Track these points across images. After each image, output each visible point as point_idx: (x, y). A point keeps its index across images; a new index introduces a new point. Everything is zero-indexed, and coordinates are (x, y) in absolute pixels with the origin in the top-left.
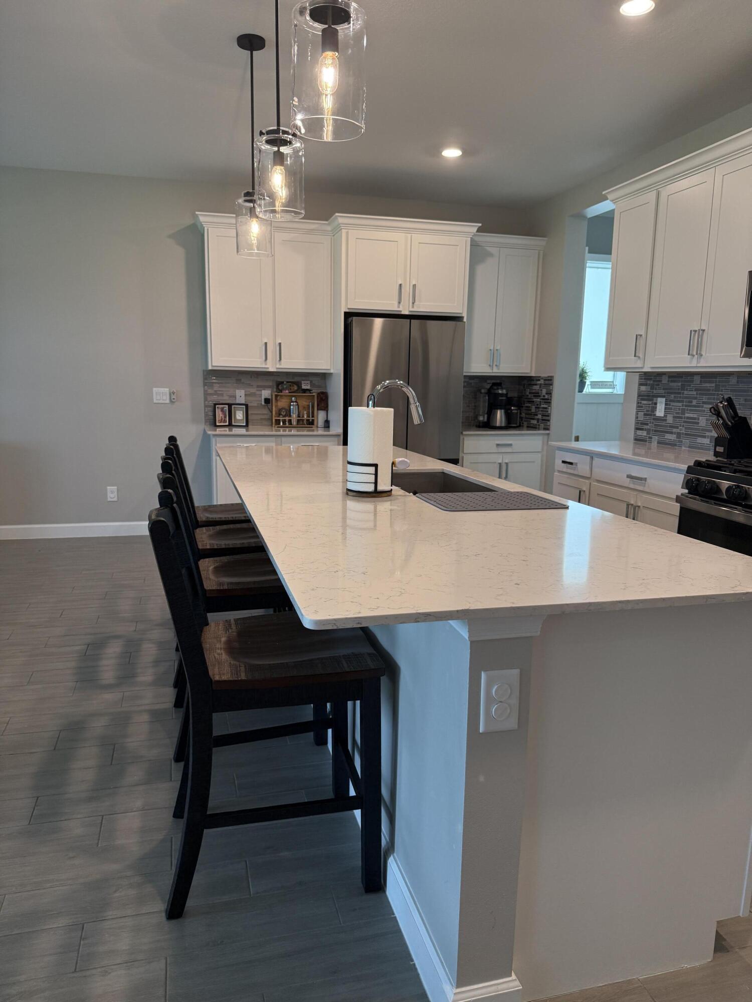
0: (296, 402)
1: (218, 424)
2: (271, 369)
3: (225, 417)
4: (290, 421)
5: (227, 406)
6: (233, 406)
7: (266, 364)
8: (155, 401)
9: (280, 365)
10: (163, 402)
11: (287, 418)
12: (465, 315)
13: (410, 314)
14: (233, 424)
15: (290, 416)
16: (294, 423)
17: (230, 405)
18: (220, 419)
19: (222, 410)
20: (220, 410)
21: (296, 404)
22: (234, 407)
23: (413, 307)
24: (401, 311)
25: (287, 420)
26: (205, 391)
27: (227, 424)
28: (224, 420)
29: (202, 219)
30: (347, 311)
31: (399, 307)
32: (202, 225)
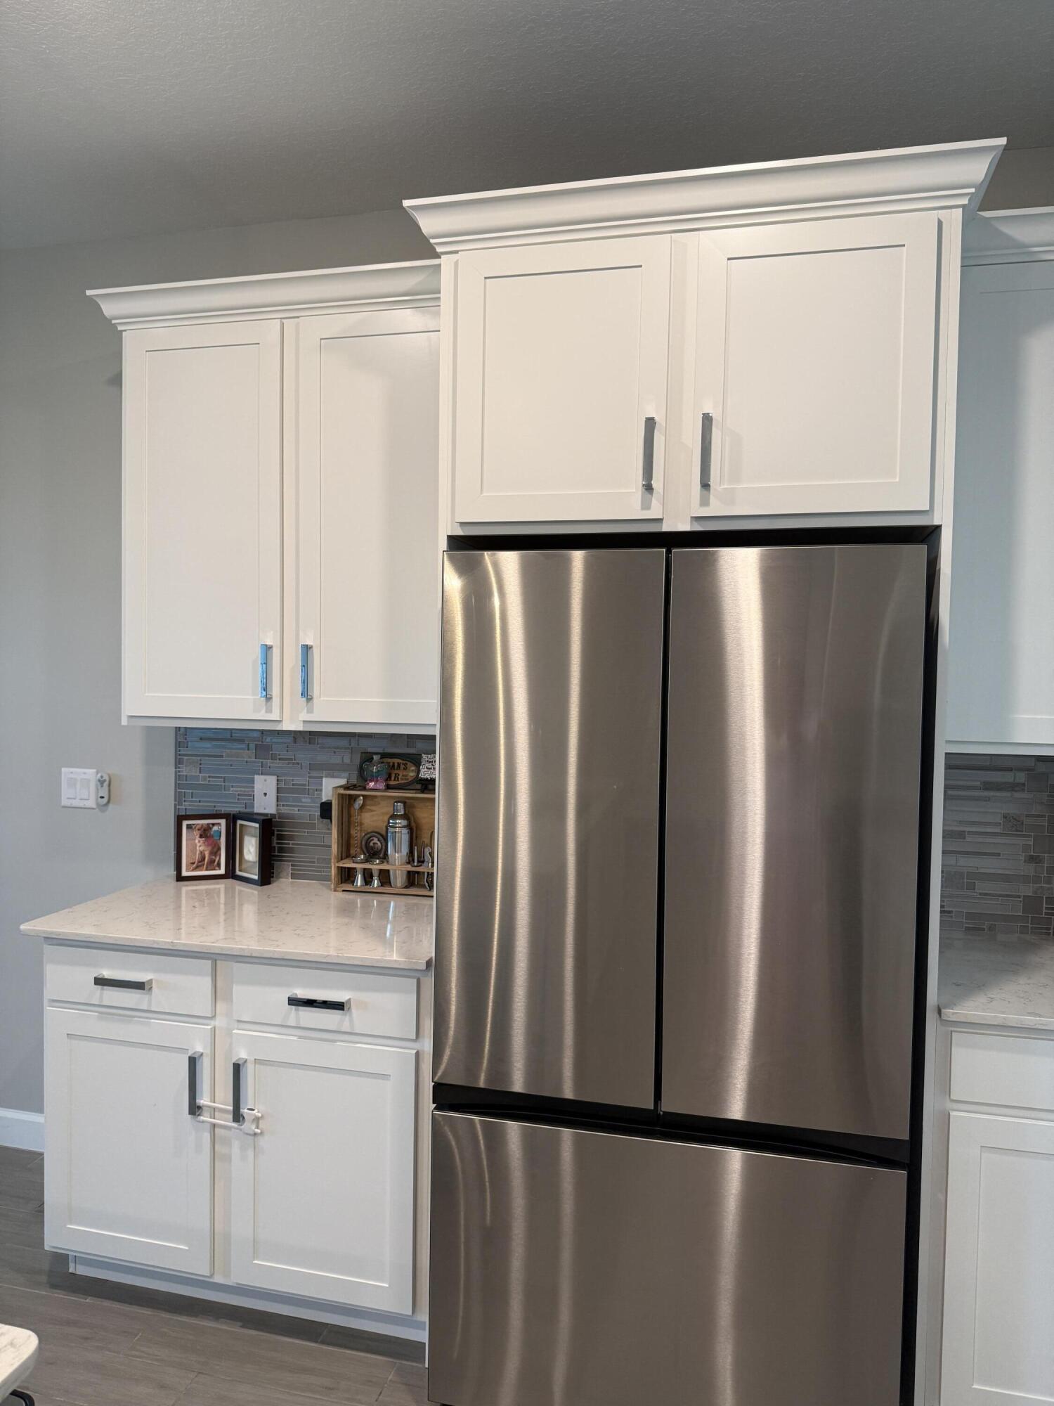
0: (405, 817)
1: (185, 873)
2: (287, 726)
3: (215, 851)
4: (385, 877)
5: (223, 822)
6: (239, 822)
7: (269, 710)
8: (64, 802)
9: (310, 711)
10: (81, 804)
11: (376, 866)
12: (944, 517)
13: (698, 527)
14: (238, 873)
15: (385, 857)
16: (399, 878)
17: (232, 819)
18: (197, 857)
19: (205, 833)
20: (196, 833)
21: (404, 823)
22: (242, 826)
23: (705, 502)
24: (660, 520)
25: (376, 874)
26: (178, 777)
27: (222, 871)
28: (212, 862)
29: (108, 309)
30: (459, 532)
31: (646, 505)
32: (115, 326)
